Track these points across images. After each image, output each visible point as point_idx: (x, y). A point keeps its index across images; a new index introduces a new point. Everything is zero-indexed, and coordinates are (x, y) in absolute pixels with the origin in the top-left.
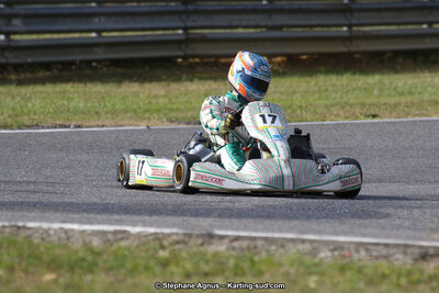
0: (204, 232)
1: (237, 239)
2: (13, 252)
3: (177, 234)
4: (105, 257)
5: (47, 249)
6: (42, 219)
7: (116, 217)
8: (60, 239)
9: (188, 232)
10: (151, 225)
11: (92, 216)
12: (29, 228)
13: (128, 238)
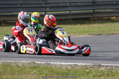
0: (98, 64)
1: (107, 66)
2: (47, 70)
3: (91, 65)
4: (72, 71)
5: (56, 69)
6: (55, 62)
7: (74, 61)
8: (59, 67)
9: (94, 64)
10: (84, 63)
11: (68, 60)
12: (51, 64)
13: (78, 66)
